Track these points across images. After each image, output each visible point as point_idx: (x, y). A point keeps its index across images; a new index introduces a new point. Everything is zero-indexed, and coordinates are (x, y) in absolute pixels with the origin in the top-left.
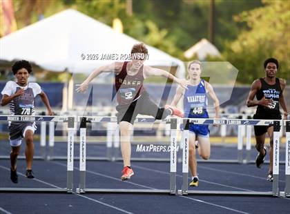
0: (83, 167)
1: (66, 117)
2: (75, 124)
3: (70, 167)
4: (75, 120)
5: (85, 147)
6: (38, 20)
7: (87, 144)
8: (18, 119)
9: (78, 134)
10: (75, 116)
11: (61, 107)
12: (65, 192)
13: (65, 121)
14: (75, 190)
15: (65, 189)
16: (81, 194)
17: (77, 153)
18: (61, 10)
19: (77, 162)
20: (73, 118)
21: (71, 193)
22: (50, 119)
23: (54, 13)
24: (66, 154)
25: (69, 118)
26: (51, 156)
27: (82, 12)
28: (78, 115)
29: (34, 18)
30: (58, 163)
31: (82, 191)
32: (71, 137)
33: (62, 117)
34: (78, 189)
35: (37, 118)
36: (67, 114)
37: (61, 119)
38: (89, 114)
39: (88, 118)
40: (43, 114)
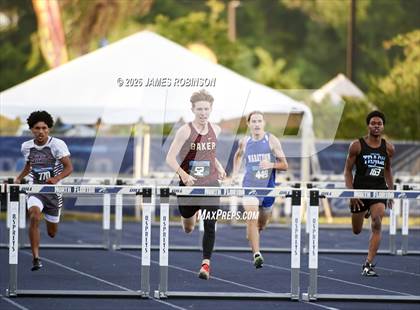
0: (164, 260)
1: (140, 187)
2: (153, 198)
3: (146, 260)
4: (153, 192)
5: (167, 231)
6: (100, 46)
8: (70, 190)
9: (157, 212)
10: (152, 186)
11: (132, 173)
12: (139, 297)
13: (138, 194)
14: (152, 293)
15: (138, 293)
16: (161, 299)
17: (155, 239)
20: (150, 190)
21: (147, 298)
22: (116, 190)
24: (140, 242)
25: (144, 190)
26: (118, 244)
27: (164, 35)
28: (157, 184)
29: (93, 43)
31: (163, 296)
32: (147, 217)
33: (134, 187)
34: (157, 292)
35: (97, 190)
36: (141, 183)
37: (131, 190)
38: (173, 184)
39: (172, 189)
40: (107, 183)
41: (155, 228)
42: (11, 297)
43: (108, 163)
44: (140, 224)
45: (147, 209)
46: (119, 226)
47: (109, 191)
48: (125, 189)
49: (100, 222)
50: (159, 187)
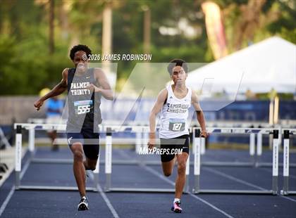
0: (286, 173)
1: (272, 130)
2: (280, 136)
3: (275, 173)
4: (279, 132)
5: (288, 155)
6: (248, 45)
8: (230, 131)
9: (282, 144)
10: (279, 129)
11: (268, 121)
12: (271, 194)
13: (270, 133)
14: (279, 192)
15: (271, 191)
16: (285, 195)
17: (281, 160)
18: (268, 37)
19: (281, 169)
21: (276, 195)
22: (258, 131)
23: (262, 39)
25: (274, 131)
26: (259, 162)
27: (286, 39)
28: (282, 128)
29: (245, 44)
31: (285, 193)
32: (276, 147)
33: (268, 129)
34: (282, 191)
35: (246, 131)
36: (273, 127)
37: (267, 131)
38: (291, 127)
39: (291, 130)
40: (252, 127)
41: (281, 154)
42: (196, 194)
43: (253, 115)
44: (272, 151)
45: (276, 143)
46: (260, 152)
47: (254, 131)
48: (263, 131)
49: (248, 150)
50: (283, 130)
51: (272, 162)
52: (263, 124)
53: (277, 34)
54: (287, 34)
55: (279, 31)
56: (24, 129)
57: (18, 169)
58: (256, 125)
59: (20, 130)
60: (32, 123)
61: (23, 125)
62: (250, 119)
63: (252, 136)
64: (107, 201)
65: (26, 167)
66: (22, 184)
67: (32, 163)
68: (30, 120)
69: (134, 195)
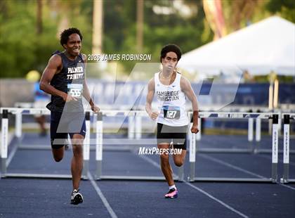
0: (286, 160)
1: (271, 114)
2: (280, 121)
3: (275, 160)
4: (279, 117)
5: (288, 141)
6: (247, 25)
7: (290, 140)
8: (227, 116)
9: (282, 130)
10: (279, 113)
11: (267, 105)
12: (270, 183)
13: (270, 118)
14: (279, 180)
15: (270, 179)
16: (285, 184)
18: (267, 17)
19: (281, 155)
20: (277, 116)
21: (276, 183)
22: (256, 116)
25: (274, 115)
26: (258, 149)
27: (287, 18)
28: (282, 112)
29: (242, 24)
30: (264, 156)
31: (285, 181)
32: (275, 133)
33: (267, 114)
34: (282, 179)
35: (244, 115)
36: (273, 111)
37: (266, 116)
38: (292, 112)
39: (291, 115)
40: (251, 111)
41: (281, 140)
42: (191, 182)
43: (252, 99)
44: (272, 138)
45: (276, 128)
46: (258, 138)
47: (252, 116)
48: (262, 116)
49: (247, 136)
50: (283, 114)
51: (271, 148)
52: (261, 109)
53: (278, 13)
54: (287, 13)
55: (280, 10)
56: (10, 113)
57: (4, 155)
58: (255, 109)
59: (6, 114)
60: (19, 107)
61: (10, 110)
62: (249, 103)
63: (251, 121)
64: (98, 189)
65: (12, 154)
66: (8, 172)
67: (19, 149)
68: (17, 105)
69: (126, 183)
